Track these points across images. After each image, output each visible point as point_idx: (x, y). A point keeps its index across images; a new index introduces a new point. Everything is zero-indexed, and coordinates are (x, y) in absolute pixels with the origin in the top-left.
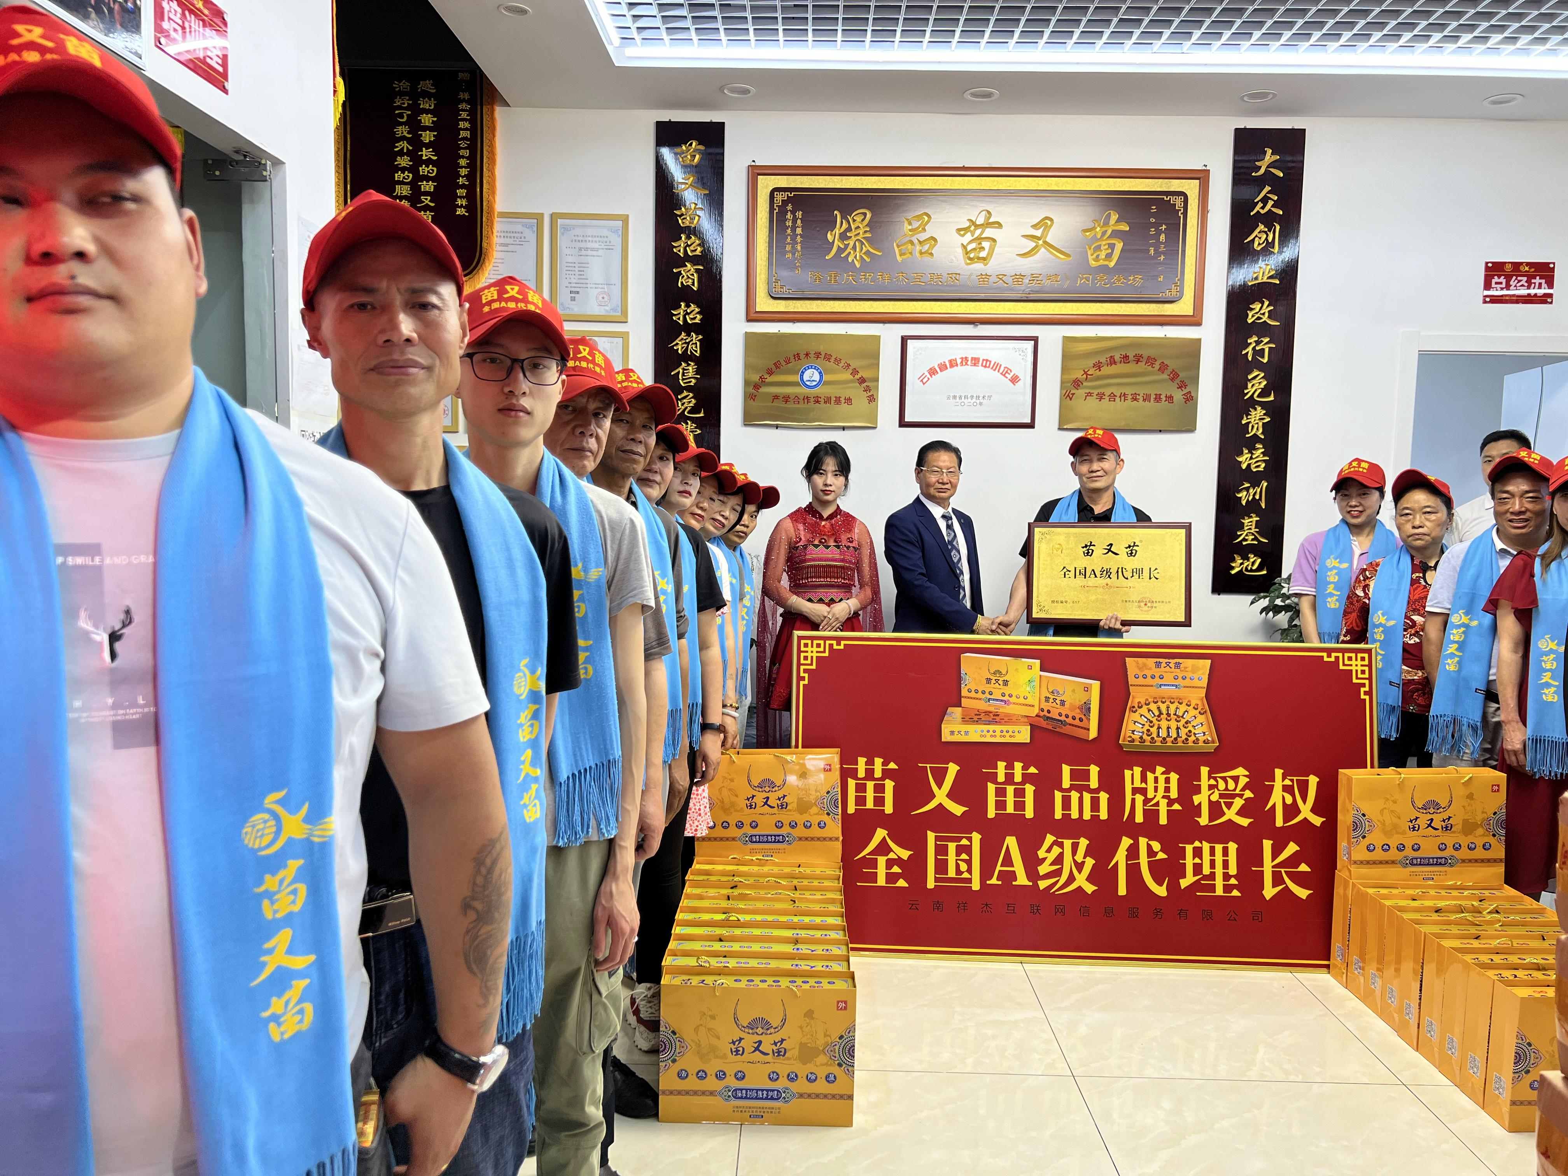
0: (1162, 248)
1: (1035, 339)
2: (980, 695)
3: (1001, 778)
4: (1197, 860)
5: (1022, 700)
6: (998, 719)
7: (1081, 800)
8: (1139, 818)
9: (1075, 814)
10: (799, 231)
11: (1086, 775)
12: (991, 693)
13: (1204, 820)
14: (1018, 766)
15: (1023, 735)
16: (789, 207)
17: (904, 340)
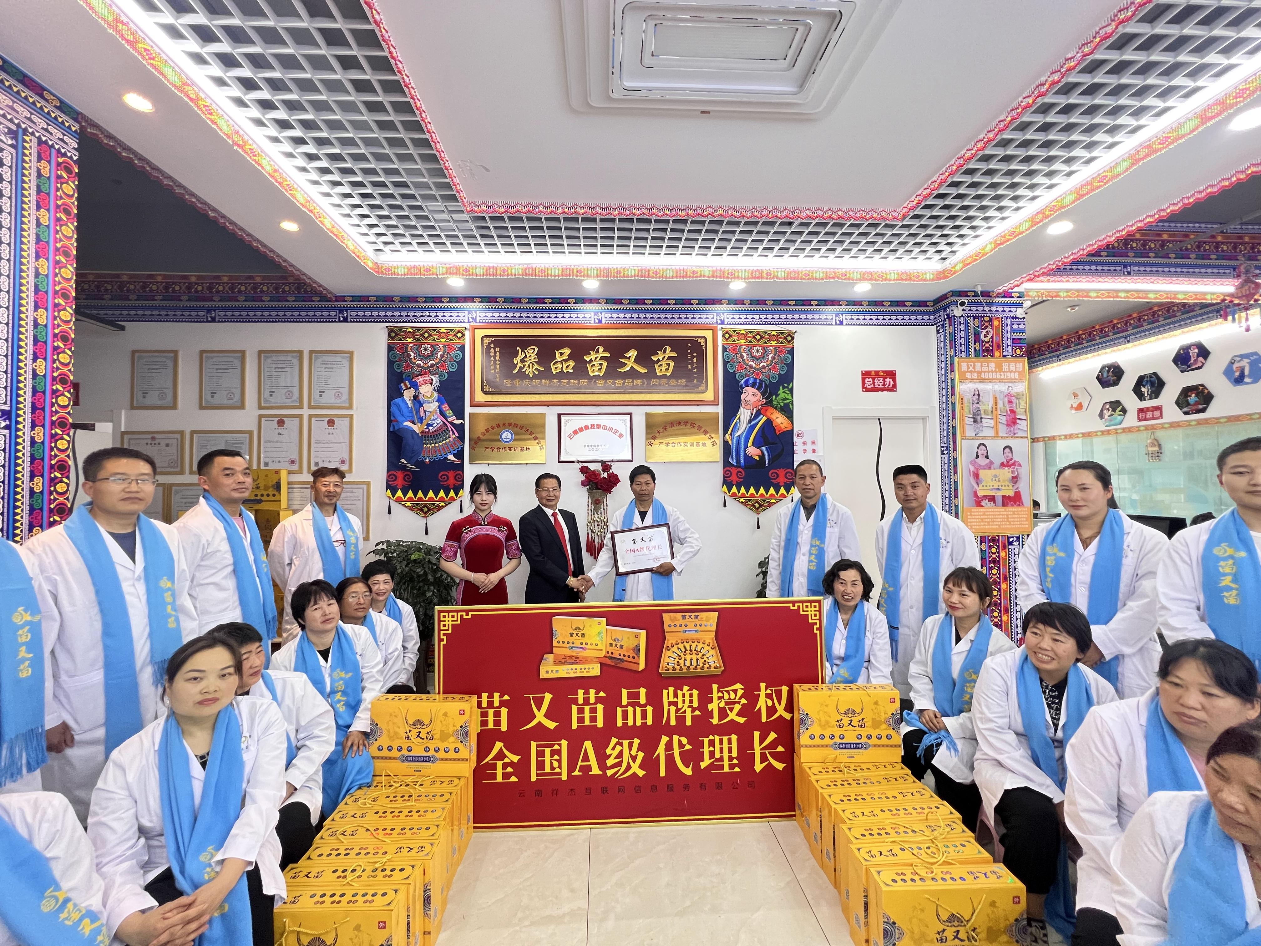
0: (695, 365)
1: (631, 414)
2: (566, 645)
3: (581, 701)
4: (712, 749)
5: (594, 647)
6: (578, 660)
7: (634, 712)
8: (673, 722)
9: (630, 723)
10: (498, 358)
11: (637, 695)
12: (573, 643)
13: (715, 721)
14: (592, 692)
15: (595, 670)
16: (492, 345)
17: (559, 416)
